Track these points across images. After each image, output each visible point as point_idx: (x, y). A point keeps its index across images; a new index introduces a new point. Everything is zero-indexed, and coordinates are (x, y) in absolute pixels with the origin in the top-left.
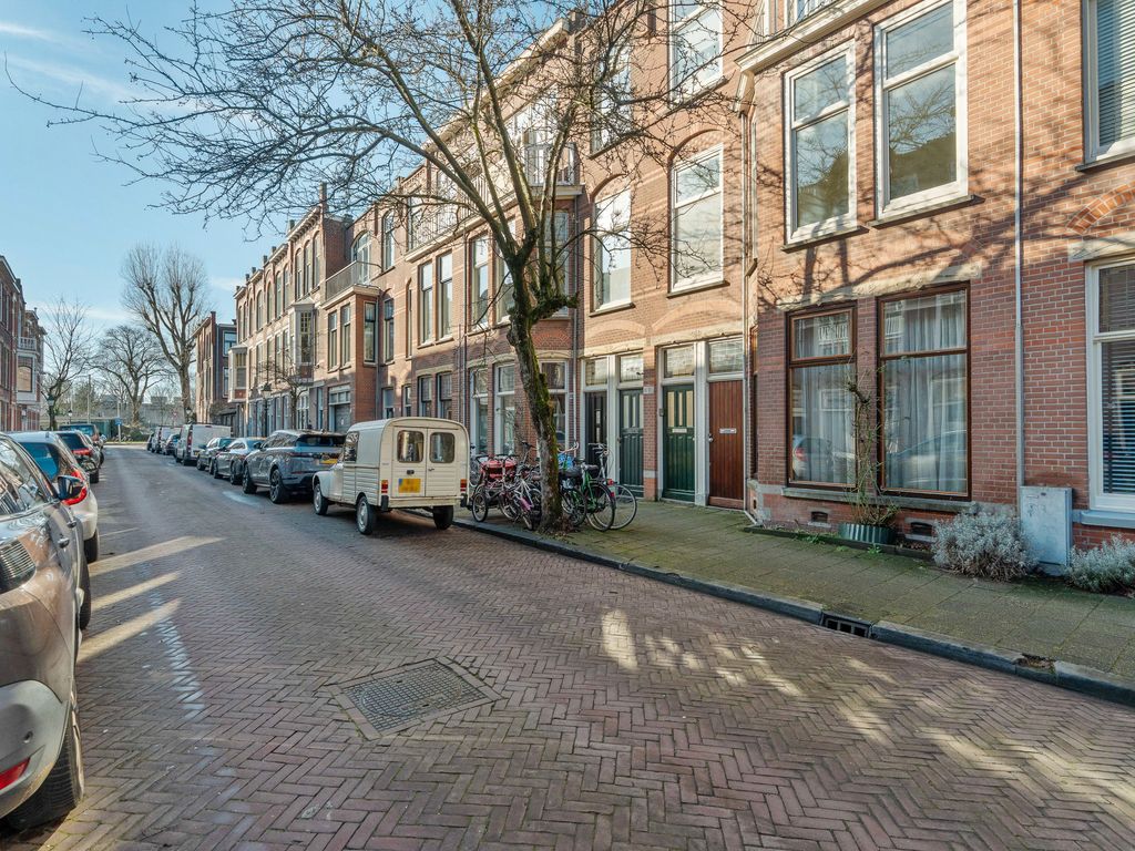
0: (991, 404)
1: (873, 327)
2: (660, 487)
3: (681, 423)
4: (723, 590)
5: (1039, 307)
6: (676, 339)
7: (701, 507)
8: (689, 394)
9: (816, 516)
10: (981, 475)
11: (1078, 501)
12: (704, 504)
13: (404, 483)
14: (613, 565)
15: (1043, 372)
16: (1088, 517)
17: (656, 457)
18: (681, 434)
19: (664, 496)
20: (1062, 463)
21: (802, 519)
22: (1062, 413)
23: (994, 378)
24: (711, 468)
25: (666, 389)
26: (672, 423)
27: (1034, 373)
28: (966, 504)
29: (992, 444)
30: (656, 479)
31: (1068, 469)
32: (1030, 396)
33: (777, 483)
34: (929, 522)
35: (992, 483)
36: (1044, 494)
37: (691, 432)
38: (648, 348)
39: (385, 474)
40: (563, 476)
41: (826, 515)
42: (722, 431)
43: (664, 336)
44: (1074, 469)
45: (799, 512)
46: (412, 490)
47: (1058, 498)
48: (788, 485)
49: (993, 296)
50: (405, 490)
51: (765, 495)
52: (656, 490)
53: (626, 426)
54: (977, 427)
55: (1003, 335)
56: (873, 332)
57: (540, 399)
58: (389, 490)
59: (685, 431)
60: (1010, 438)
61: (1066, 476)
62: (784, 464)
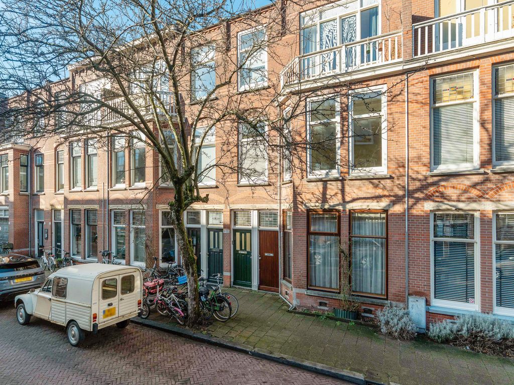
0: (396, 261)
1: (348, 223)
2: (232, 280)
3: (243, 248)
4: (312, 368)
5: (414, 225)
6: (242, 208)
7: (255, 291)
8: (248, 235)
9: (321, 304)
10: (392, 290)
11: (428, 303)
12: (257, 289)
13: (107, 313)
14: (245, 352)
15: (415, 251)
16: (432, 309)
17: (230, 265)
18: (243, 254)
19: (234, 284)
20: (422, 288)
21: (315, 305)
22: (422, 268)
23: (397, 251)
24: (260, 271)
25: (235, 231)
26: (238, 248)
27: (412, 251)
28: (386, 302)
29: (396, 278)
30: (230, 276)
31: (424, 290)
32: (411, 260)
33: (303, 288)
34: (371, 308)
35: (396, 294)
36: (417, 301)
37: (249, 253)
38: (226, 210)
39: (95, 310)
40: (201, 294)
41: (326, 304)
42: (266, 254)
43: (235, 205)
44: (426, 290)
45: (313, 302)
46: (111, 315)
47: (422, 302)
48: (308, 289)
49: (396, 218)
50: (107, 316)
51: (297, 293)
52: (231, 282)
53: (212, 247)
54: (390, 270)
55: (400, 234)
56: (348, 225)
57: (189, 254)
58: (97, 319)
59: (246, 253)
60: (403, 276)
61: (423, 293)
62: (306, 280)
